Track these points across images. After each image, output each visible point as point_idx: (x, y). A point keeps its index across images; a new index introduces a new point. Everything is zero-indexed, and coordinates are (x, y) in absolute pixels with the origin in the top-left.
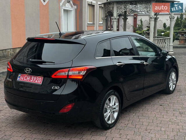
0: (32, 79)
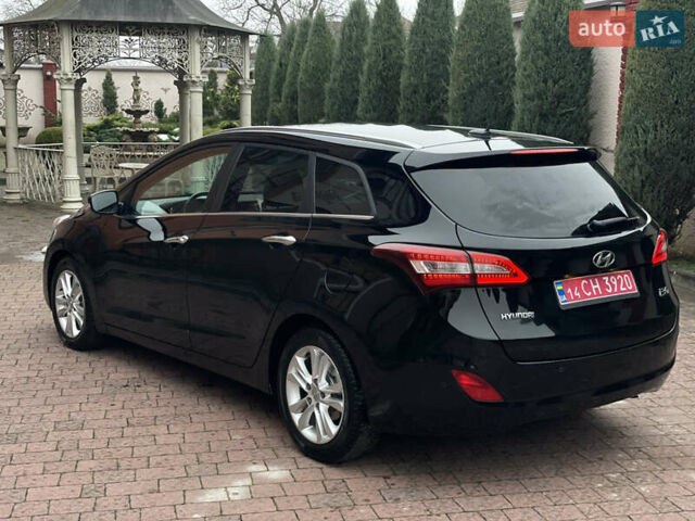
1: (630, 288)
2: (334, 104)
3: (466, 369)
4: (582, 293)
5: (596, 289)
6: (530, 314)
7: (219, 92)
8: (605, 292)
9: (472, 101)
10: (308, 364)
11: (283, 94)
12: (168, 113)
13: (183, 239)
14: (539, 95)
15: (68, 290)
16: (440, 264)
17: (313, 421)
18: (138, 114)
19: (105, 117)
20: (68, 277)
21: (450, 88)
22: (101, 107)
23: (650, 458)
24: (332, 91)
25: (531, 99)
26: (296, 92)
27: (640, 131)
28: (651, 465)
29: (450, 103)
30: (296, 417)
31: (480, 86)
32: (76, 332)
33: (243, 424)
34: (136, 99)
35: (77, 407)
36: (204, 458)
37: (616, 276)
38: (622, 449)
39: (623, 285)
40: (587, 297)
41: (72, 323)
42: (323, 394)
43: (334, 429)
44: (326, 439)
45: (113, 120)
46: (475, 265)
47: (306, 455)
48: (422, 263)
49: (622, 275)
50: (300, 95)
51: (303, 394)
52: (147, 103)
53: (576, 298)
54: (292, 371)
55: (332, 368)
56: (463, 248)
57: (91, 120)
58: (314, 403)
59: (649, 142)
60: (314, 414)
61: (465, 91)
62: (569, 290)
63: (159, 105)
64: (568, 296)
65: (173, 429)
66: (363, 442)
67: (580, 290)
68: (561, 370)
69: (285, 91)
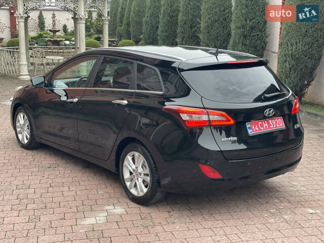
0: (271, 123)
1: (281, 125)
2: (147, 28)
3: (206, 163)
4: (259, 128)
5: (266, 126)
6: (235, 138)
7: (93, 21)
8: (270, 128)
9: (212, 28)
10: (133, 160)
11: (123, 23)
12: (69, 31)
13: (75, 100)
14: (243, 27)
15: (22, 122)
16: (194, 116)
17: (135, 186)
18: (55, 32)
19: (39, 32)
20: (22, 116)
21: (201, 22)
22: (37, 27)
23: (290, 202)
24: (146, 22)
25: (239, 28)
26: (129, 22)
27: (289, 45)
28: (290, 206)
29: (201, 29)
30: (128, 184)
31: (216, 21)
32: (26, 141)
33: (104, 186)
34: (54, 25)
35: (27, 178)
36: (86, 203)
37: (275, 120)
38: (277, 198)
39: (278, 124)
40: (261, 130)
41: (25, 137)
42: (140, 174)
43: (145, 190)
44: (141, 194)
45: (43, 34)
46: (210, 116)
47: (133, 201)
48: (186, 115)
49: (278, 119)
50: (131, 23)
51: (131, 173)
52: (59, 27)
53: (256, 130)
54: (126, 163)
55: (144, 162)
56: (204, 108)
57: (33, 34)
58: (136, 177)
59: (293, 50)
60: (136, 183)
61: (209, 24)
62: (253, 127)
63: (65, 27)
64: (253, 130)
65: (72, 188)
66: (158, 195)
67: (258, 127)
68: (249, 163)
69: (124, 21)
